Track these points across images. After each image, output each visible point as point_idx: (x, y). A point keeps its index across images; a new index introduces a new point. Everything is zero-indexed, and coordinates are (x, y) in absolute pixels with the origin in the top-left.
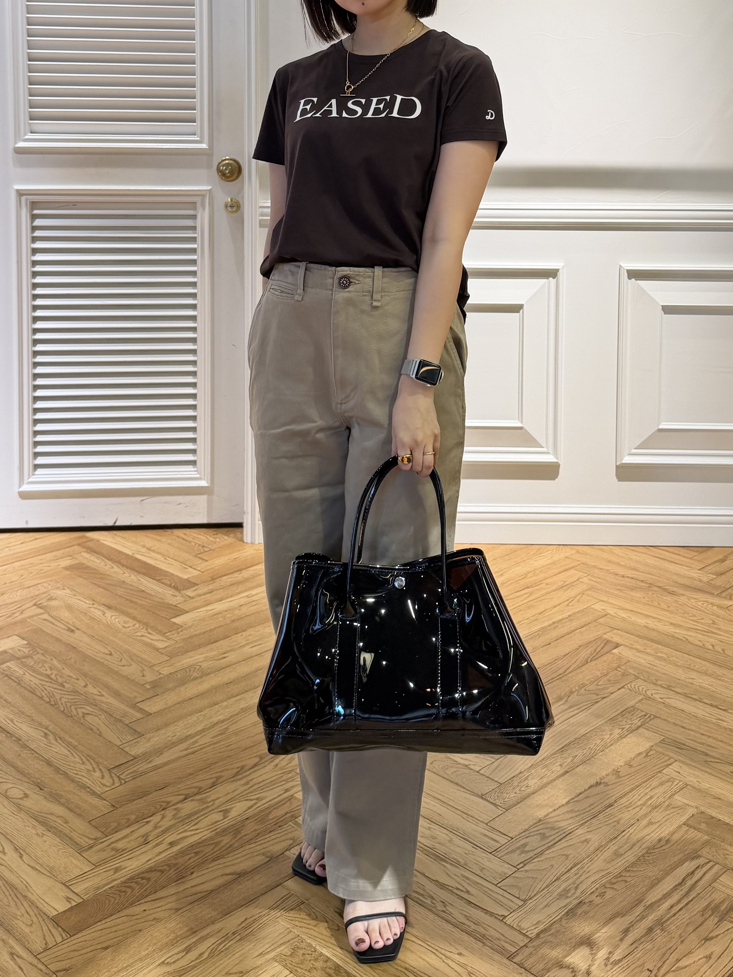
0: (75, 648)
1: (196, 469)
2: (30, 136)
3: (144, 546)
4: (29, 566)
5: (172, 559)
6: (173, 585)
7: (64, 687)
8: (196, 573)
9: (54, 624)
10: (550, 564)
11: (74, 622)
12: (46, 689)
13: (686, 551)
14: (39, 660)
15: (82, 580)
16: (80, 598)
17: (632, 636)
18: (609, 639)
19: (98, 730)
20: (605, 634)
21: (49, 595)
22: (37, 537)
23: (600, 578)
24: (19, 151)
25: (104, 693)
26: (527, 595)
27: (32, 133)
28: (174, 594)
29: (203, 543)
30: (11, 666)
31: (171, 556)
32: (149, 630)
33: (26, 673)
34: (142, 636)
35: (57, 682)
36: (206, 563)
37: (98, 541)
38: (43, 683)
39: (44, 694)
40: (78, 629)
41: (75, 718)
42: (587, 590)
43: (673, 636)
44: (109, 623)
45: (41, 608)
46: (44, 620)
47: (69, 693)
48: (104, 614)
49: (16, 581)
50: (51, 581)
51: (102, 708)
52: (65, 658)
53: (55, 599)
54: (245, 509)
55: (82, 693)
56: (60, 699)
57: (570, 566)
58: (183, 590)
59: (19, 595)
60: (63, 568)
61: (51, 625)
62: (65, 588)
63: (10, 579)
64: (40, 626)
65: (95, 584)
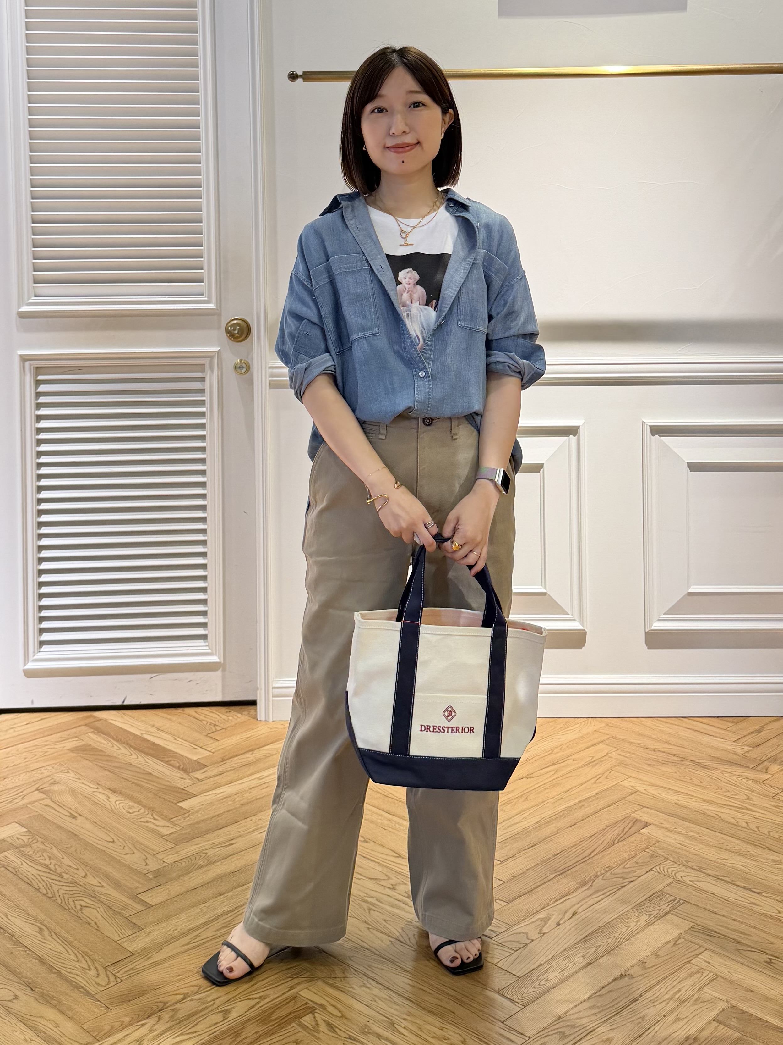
0: (76, 835)
1: (207, 644)
2: (34, 300)
3: (153, 726)
4: (33, 748)
5: (182, 739)
6: (181, 767)
7: (62, 877)
8: (207, 753)
9: (55, 810)
10: (578, 738)
11: (76, 808)
12: (43, 881)
13: (722, 722)
14: (38, 849)
15: (87, 762)
16: (85, 782)
17: (662, 814)
18: (638, 818)
19: (96, 924)
20: (634, 812)
21: (53, 779)
22: (44, 717)
23: (630, 753)
24: (22, 315)
25: (104, 884)
26: (553, 772)
27: (36, 296)
28: (182, 777)
29: (215, 721)
30: (8, 856)
31: (182, 736)
32: (154, 816)
33: (24, 863)
34: (147, 822)
35: (55, 872)
36: (217, 743)
37: (106, 720)
38: (41, 874)
39: (40, 885)
40: (80, 815)
41: (73, 911)
42: (615, 766)
43: (705, 814)
44: (113, 808)
45: (43, 793)
46: (46, 805)
47: (68, 884)
48: (109, 798)
49: (19, 764)
50: (56, 764)
51: (101, 900)
52: (66, 846)
53: (58, 783)
54: (258, 686)
55: (81, 884)
56: (58, 891)
57: (599, 740)
58: (192, 772)
59: (21, 779)
60: (68, 750)
61: (53, 811)
62: (69, 771)
63: (13, 762)
64: (41, 813)
65: (101, 767)
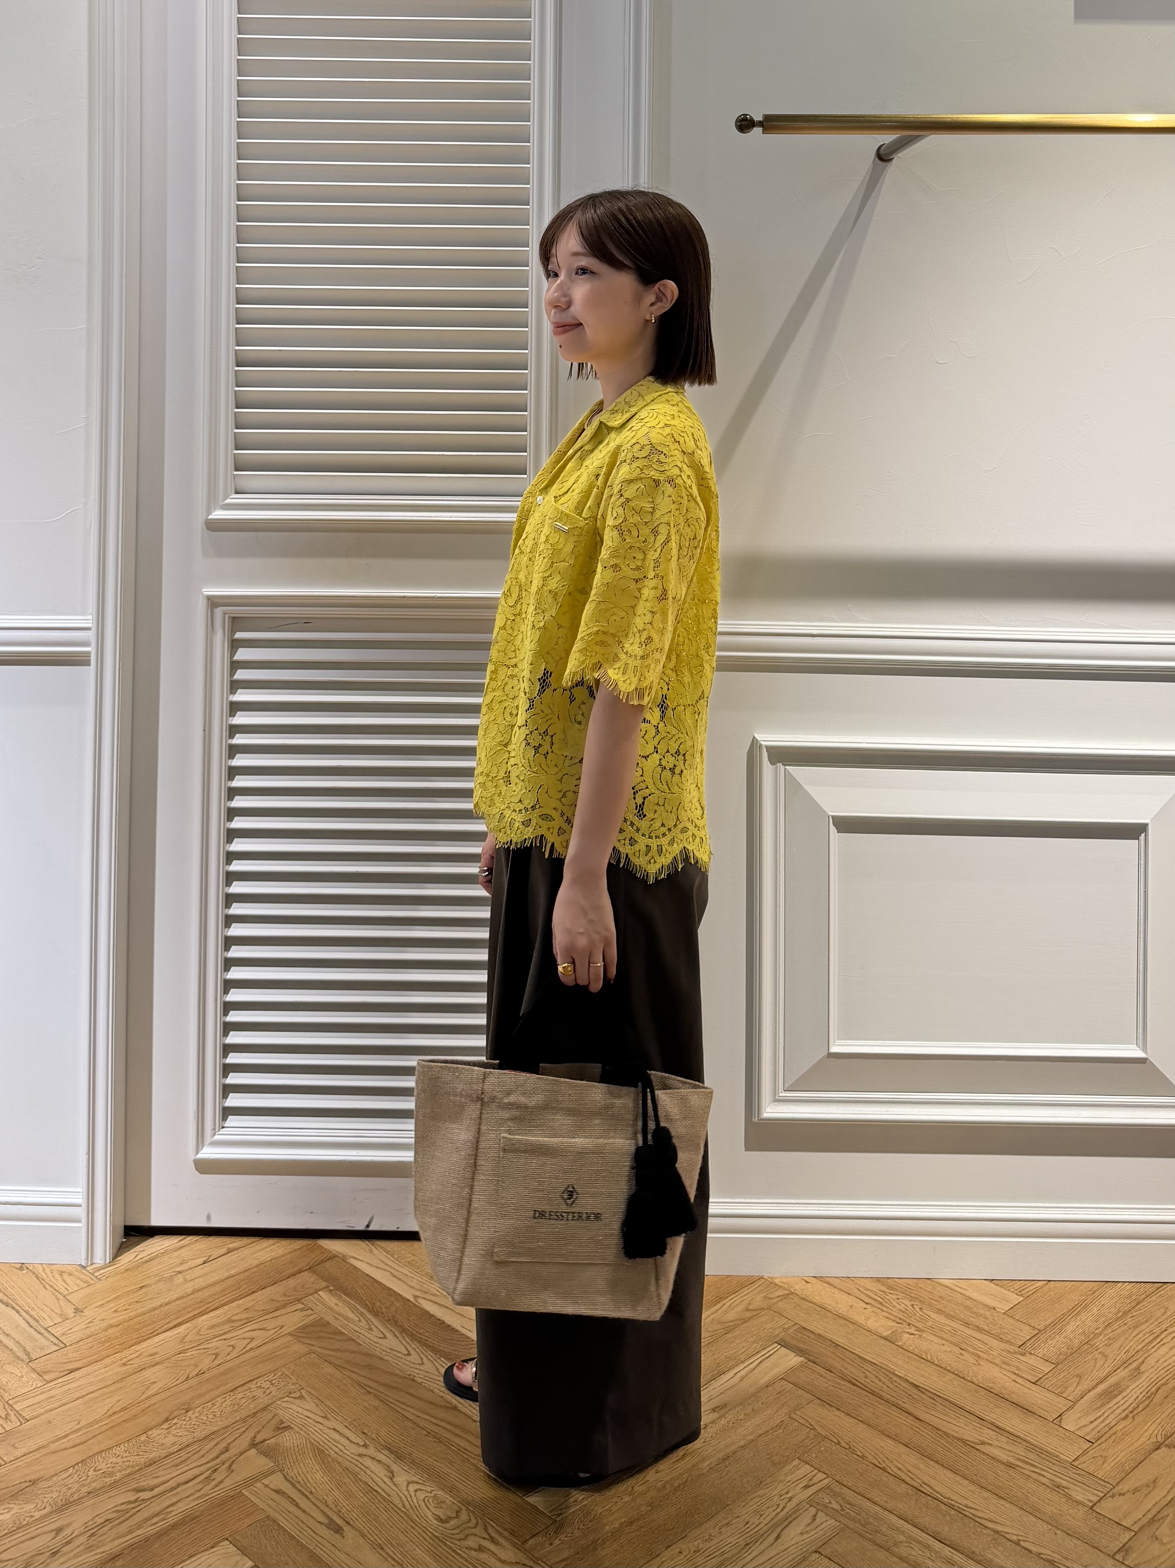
2: (233, 499)
4: (226, 1328)
9: (297, 1505)
11: (336, 1503)
15: (331, 1370)
16: (339, 1427)
21: (276, 1414)
22: (231, 1246)
24: (216, 527)
27: (238, 493)
32: (490, 1530)
34: (481, 1549)
37: (344, 1259)
40: (348, 1523)
44: (406, 1503)
45: (265, 1454)
46: (278, 1492)
48: (391, 1475)
49: (208, 1369)
50: (275, 1373)
53: (288, 1428)
59: (218, 1414)
60: (290, 1334)
61: (292, 1508)
62: (304, 1393)
63: (196, 1366)
64: (272, 1513)
65: (360, 1384)
